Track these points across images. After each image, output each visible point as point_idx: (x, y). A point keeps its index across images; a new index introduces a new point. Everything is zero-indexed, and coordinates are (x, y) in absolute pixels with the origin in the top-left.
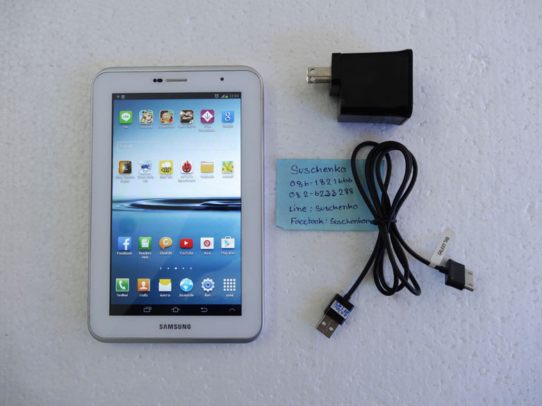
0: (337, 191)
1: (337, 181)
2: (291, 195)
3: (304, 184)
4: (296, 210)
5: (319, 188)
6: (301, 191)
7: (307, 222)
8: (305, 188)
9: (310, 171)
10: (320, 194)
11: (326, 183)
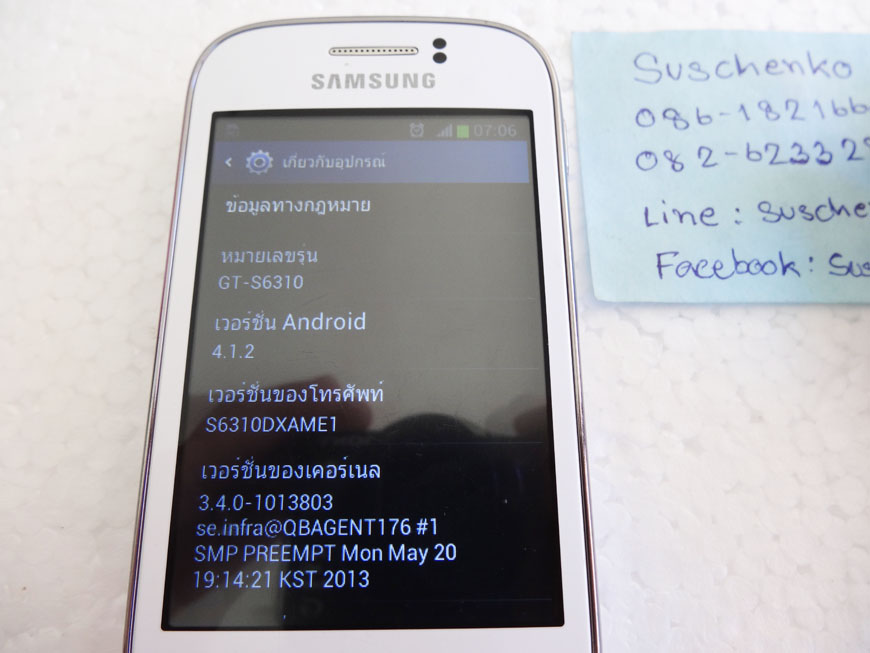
0: (833, 146)
1: (828, 111)
2: (645, 161)
3: (693, 121)
4: (673, 219)
5: (758, 132)
6: (685, 144)
7: (729, 267)
8: (698, 135)
9: (712, 71)
10: (768, 156)
11: (786, 115)
